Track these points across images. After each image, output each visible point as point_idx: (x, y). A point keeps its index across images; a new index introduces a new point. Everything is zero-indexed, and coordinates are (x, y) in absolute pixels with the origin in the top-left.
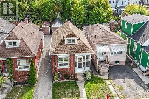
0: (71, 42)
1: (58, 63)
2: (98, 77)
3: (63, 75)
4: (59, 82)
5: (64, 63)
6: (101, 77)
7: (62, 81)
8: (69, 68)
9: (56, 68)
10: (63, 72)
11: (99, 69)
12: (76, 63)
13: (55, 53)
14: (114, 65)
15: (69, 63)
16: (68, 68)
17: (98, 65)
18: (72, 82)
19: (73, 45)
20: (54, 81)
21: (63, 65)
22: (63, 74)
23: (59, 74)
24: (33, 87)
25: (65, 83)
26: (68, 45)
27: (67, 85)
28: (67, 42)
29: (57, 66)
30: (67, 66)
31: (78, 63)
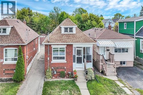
0: (69, 31)
1: (53, 56)
2: (102, 77)
3: (58, 72)
4: (52, 80)
5: (59, 56)
6: (108, 77)
7: (56, 79)
8: (66, 63)
9: (50, 62)
10: (58, 68)
11: (103, 68)
12: (74, 56)
13: (48, 42)
14: (119, 66)
15: (65, 56)
16: (64, 62)
17: (101, 64)
18: (69, 81)
19: (71, 34)
20: (46, 78)
21: (58, 58)
22: (58, 70)
23: (52, 70)
24: (19, 84)
25: (60, 83)
26: (64, 34)
27: (62, 84)
28: (64, 31)
29: (51, 60)
30: (63, 60)
31: (76, 56)
